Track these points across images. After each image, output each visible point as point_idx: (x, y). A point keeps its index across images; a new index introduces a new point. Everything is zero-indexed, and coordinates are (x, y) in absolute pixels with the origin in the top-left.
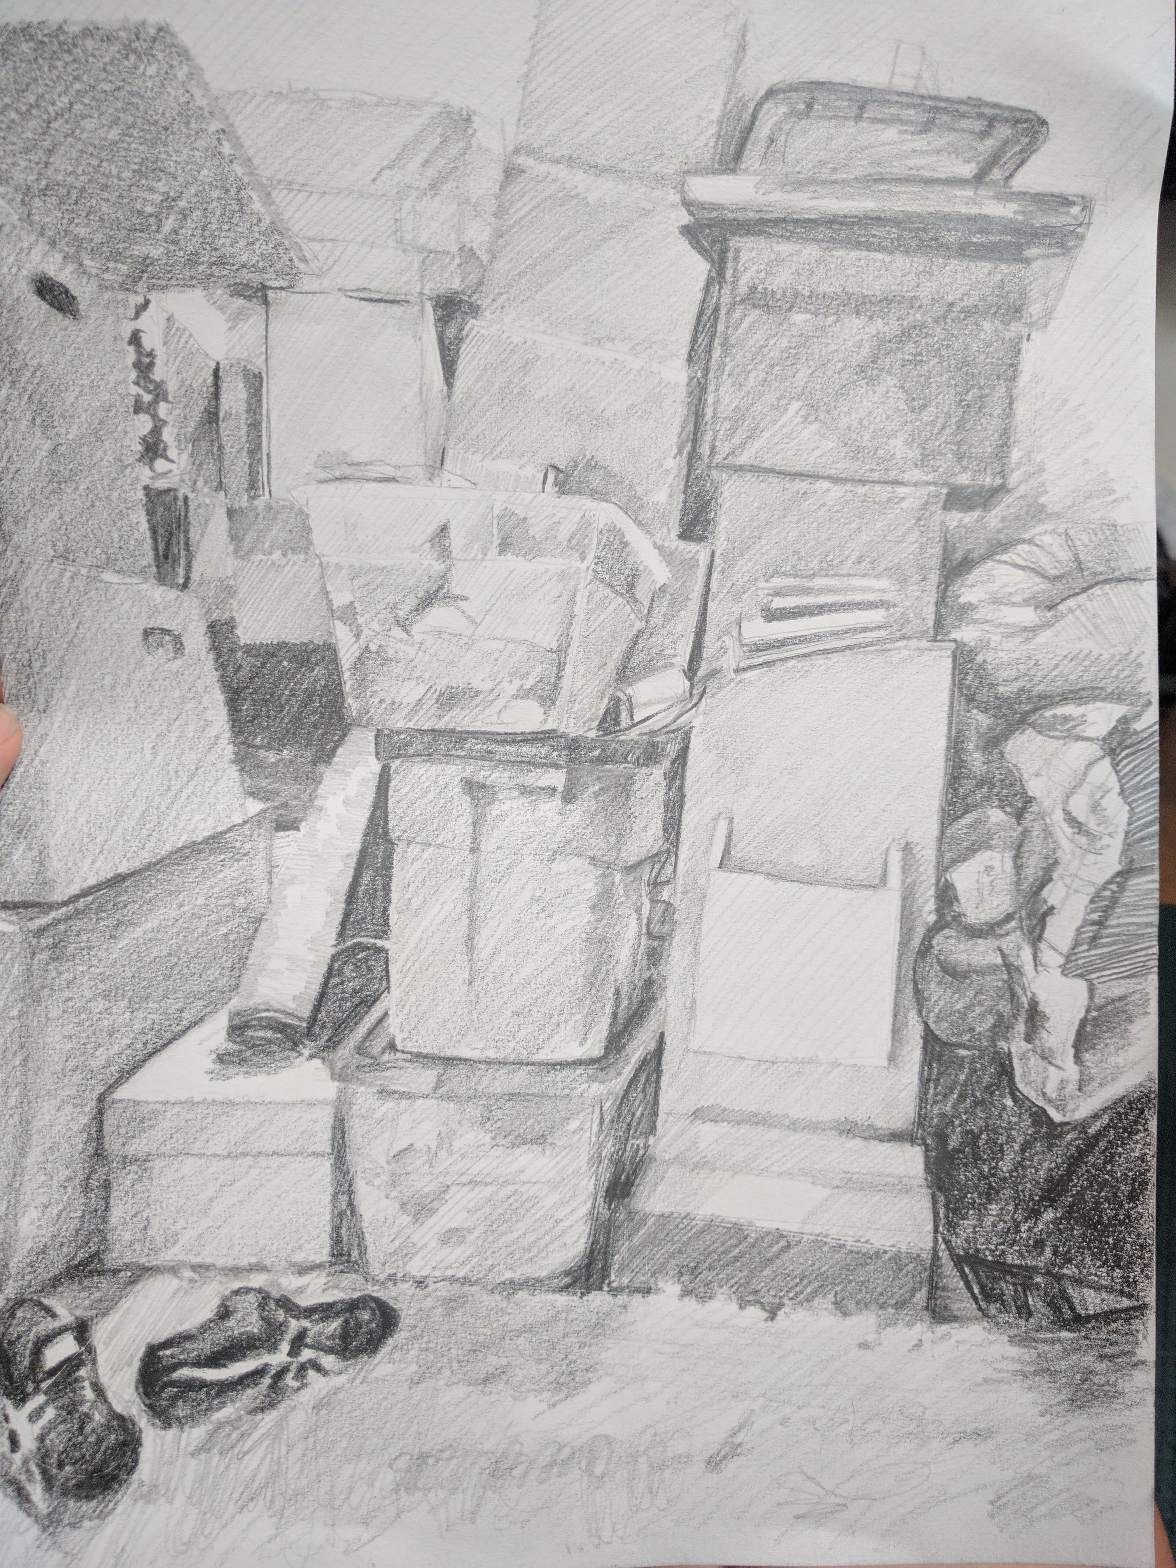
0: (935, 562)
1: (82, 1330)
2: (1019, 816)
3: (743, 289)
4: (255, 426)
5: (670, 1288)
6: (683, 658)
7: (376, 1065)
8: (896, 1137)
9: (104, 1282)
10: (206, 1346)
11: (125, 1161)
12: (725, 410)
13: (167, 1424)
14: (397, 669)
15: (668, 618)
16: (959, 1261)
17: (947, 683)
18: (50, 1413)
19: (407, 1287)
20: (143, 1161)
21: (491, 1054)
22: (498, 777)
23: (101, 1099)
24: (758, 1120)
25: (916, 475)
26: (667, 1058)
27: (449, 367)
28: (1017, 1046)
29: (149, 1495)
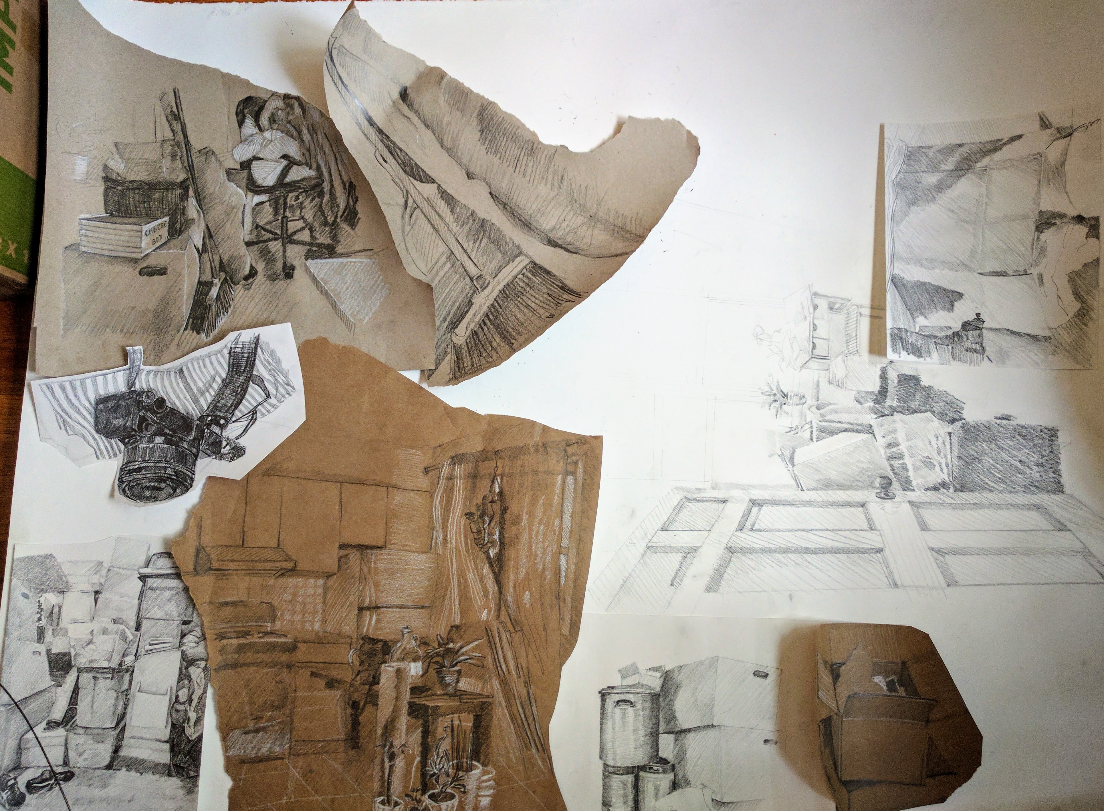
0: (180, 634)
1: (15, 778)
2: (190, 682)
3: (148, 587)
4: (59, 614)
5: (124, 769)
6: (134, 653)
7: (74, 729)
8: (165, 742)
9: (20, 770)
10: (39, 780)
11: (25, 749)
12: (144, 608)
13: (31, 794)
14: (81, 656)
15: (132, 645)
16: (174, 765)
17: (180, 657)
18: (9, 793)
19: (76, 769)
20: (28, 748)
21: (95, 726)
22: (98, 675)
23: (21, 738)
24: (142, 738)
25: (177, 618)
26: (126, 727)
27: (96, 603)
28: (186, 725)
29: (27, 805)
